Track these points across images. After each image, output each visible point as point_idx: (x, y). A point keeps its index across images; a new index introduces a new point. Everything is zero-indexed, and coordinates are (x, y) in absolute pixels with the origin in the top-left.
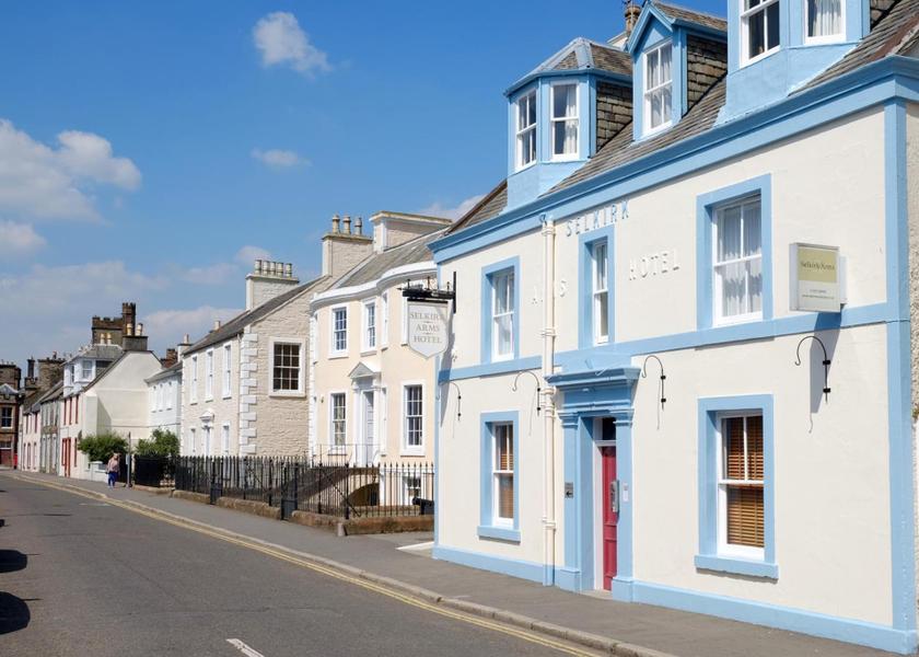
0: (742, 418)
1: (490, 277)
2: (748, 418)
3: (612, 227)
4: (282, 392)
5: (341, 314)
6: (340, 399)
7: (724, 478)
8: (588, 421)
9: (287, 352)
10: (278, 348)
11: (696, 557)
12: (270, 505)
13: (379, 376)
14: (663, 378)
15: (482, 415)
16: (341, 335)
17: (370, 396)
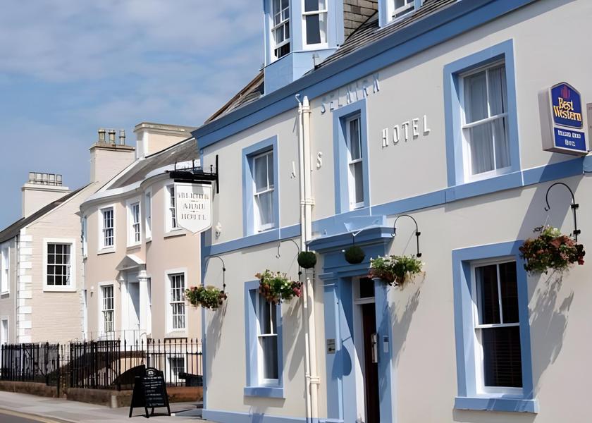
0: (495, 266)
1: (250, 157)
2: (501, 266)
3: (364, 101)
4: (55, 287)
5: (109, 214)
6: (108, 290)
7: (480, 324)
8: (347, 281)
9: (59, 250)
10: (51, 247)
11: (456, 399)
12: (48, 385)
13: (144, 266)
14: (418, 234)
15: (246, 284)
16: (109, 232)
17: (136, 286)
